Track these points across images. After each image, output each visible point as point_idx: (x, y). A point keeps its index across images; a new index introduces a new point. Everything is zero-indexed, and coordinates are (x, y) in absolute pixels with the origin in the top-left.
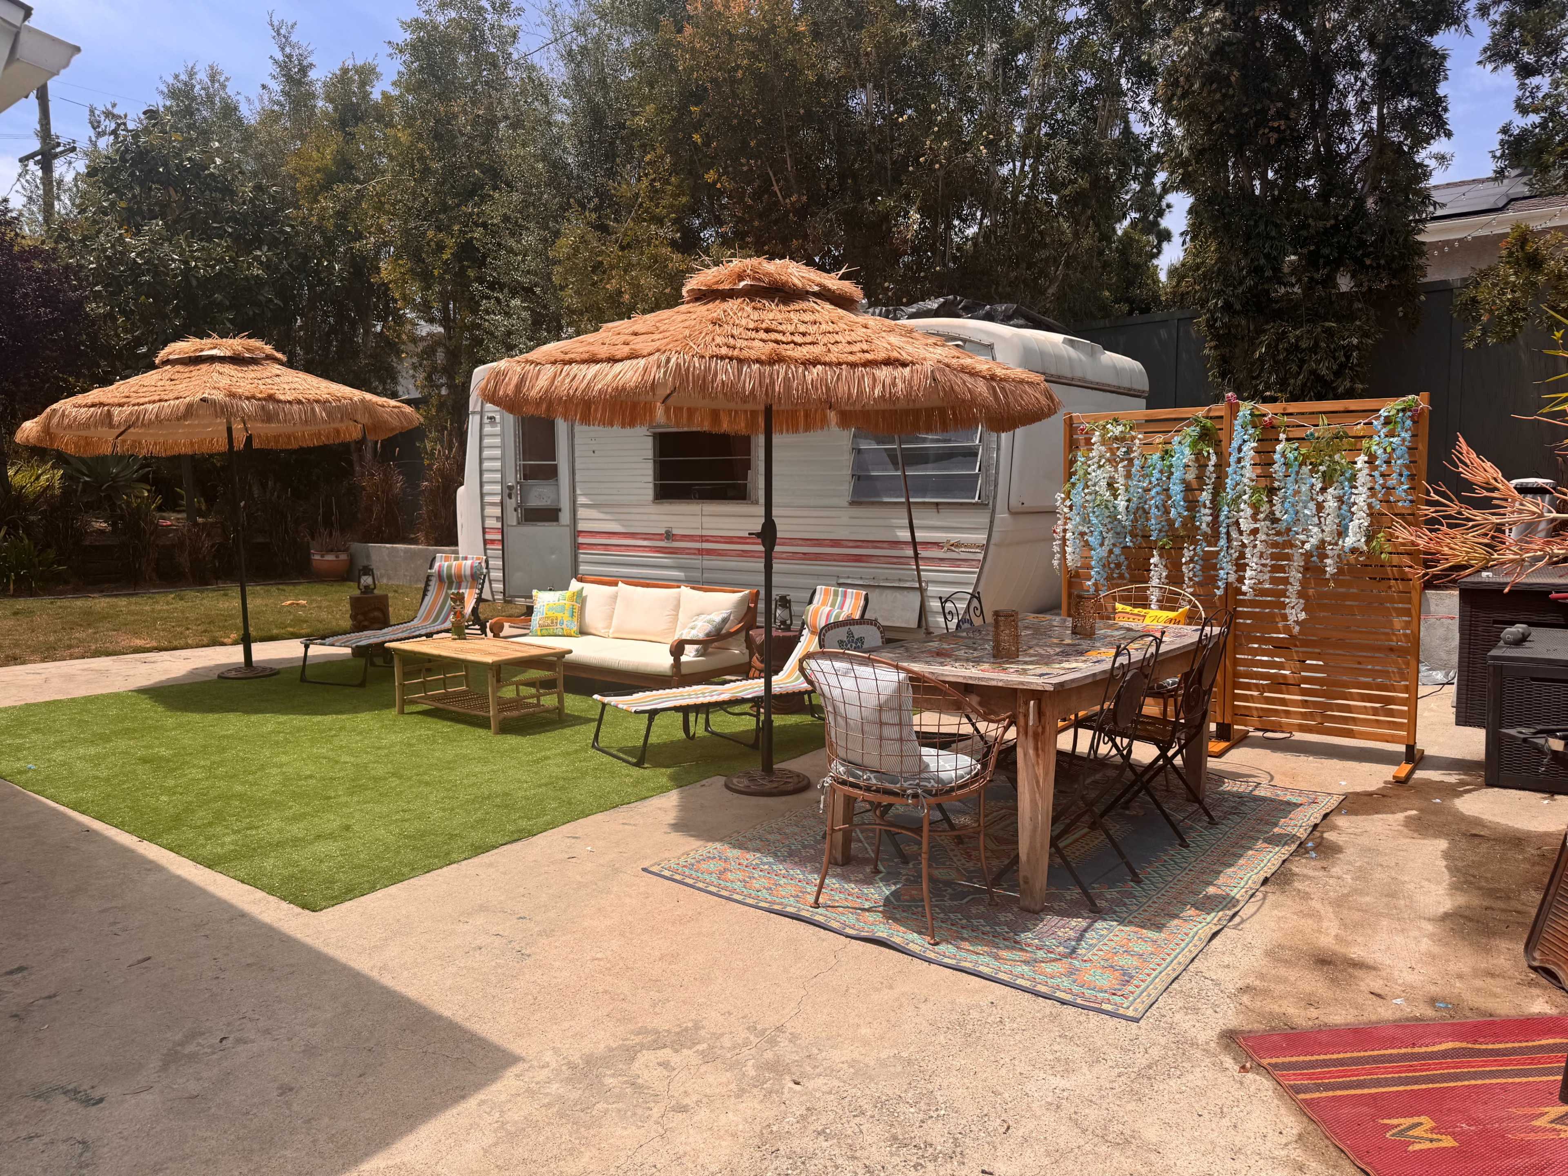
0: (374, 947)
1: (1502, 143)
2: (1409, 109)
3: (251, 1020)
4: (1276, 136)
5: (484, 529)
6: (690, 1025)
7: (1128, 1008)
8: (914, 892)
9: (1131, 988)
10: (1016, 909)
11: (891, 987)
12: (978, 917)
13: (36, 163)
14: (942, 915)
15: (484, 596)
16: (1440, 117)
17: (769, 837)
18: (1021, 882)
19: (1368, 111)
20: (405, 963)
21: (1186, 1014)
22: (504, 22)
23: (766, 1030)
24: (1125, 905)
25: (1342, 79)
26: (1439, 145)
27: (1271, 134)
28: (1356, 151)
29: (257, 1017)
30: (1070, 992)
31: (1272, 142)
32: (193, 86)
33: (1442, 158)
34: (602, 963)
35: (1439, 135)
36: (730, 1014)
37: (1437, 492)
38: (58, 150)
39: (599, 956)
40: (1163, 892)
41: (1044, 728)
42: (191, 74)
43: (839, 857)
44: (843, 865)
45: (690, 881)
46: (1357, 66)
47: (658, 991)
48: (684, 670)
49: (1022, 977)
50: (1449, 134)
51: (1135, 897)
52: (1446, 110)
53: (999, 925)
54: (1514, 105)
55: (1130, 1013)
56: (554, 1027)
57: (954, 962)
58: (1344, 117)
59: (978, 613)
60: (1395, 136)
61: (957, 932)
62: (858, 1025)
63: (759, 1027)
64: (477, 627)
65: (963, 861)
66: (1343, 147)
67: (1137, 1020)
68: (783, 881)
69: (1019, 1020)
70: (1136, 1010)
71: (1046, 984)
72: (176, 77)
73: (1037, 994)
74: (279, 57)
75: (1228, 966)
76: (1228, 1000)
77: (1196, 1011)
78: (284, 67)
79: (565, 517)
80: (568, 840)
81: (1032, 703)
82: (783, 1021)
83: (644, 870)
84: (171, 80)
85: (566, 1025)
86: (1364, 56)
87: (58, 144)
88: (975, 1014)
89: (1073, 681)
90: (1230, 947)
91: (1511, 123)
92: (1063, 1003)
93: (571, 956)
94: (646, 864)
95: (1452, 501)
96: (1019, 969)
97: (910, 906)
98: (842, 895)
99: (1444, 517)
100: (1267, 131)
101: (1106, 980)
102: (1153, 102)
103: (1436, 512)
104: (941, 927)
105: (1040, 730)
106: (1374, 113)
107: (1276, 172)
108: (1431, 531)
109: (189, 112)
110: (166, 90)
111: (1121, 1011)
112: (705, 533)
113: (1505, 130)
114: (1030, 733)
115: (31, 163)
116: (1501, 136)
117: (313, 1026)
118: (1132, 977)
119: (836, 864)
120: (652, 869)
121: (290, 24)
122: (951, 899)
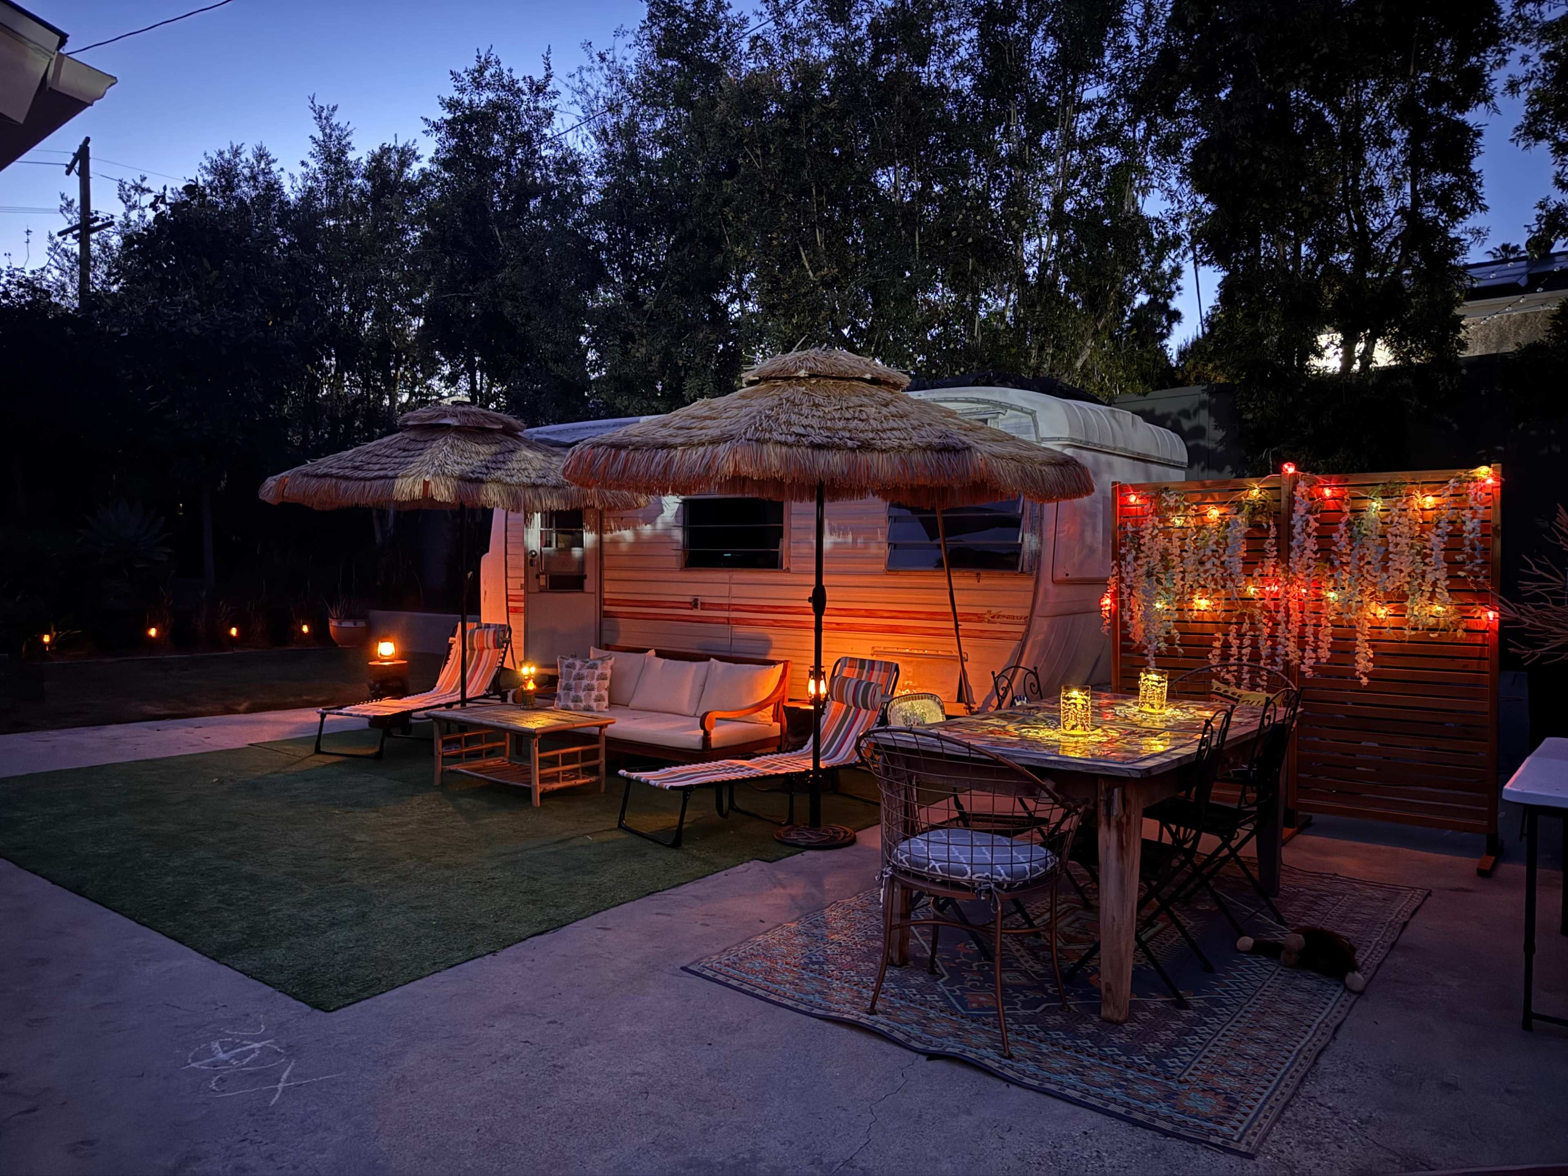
0: (391, 1054)
1: (1539, 218)
2: (1443, 184)
3: (252, 1143)
4: (1309, 210)
5: (507, 596)
6: (747, 1156)
7: (1239, 1141)
8: (982, 999)
9: (1239, 1116)
10: (1097, 1020)
11: (968, 1113)
12: (1055, 1028)
13: (74, 237)
14: (1016, 1027)
15: (505, 666)
16: (1475, 192)
17: (815, 931)
18: (1103, 990)
19: (1400, 187)
20: (425, 1075)
21: (1307, 1150)
22: (541, 105)
23: (833, 1163)
24: (1215, 1014)
25: (1371, 157)
26: (1474, 220)
27: (1305, 208)
28: (1390, 225)
29: (260, 1139)
30: (1169, 1119)
31: (1306, 216)
32: (236, 165)
33: (1477, 232)
34: (643, 1078)
35: (1474, 210)
36: (791, 1143)
37: (1539, 566)
38: (97, 224)
39: (639, 1069)
40: (1253, 1000)
41: (1129, 818)
42: (236, 153)
43: (896, 956)
44: (900, 966)
45: (735, 983)
46: (1387, 143)
47: (708, 1114)
48: (714, 744)
49: (1115, 1101)
50: (1484, 208)
51: (1224, 1005)
52: (1480, 185)
53: (1080, 1038)
54: (1553, 181)
55: (1243, 1148)
56: (594, 1157)
57: (1036, 1083)
58: (1376, 193)
59: (1035, 689)
60: (1429, 211)
61: (1035, 1046)
62: (937, 1160)
63: (825, 1160)
64: (498, 697)
65: (1031, 963)
66: (1377, 221)
67: (1251, 1157)
68: (836, 984)
69: (1118, 1154)
70: (1248, 1144)
71: (1142, 1110)
72: (221, 154)
73: (1135, 1123)
74: (319, 136)
75: (1343, 1091)
76: (1351, 1133)
77: (1319, 1145)
78: (324, 147)
79: (590, 584)
80: (599, 932)
81: (1116, 790)
82: (852, 1153)
83: (684, 969)
84: (215, 157)
85: (607, 1154)
86: (1395, 135)
87: (97, 219)
88: (1067, 1147)
89: (1159, 766)
90: (1341, 1067)
91: (1548, 198)
92: (1166, 1134)
93: (608, 1069)
94: (685, 962)
95: (1558, 576)
96: (1110, 1092)
97: (980, 1015)
98: (903, 1002)
99: (1550, 593)
100: (1300, 205)
101: (1208, 1105)
102: (1180, 181)
103: (1540, 587)
104: (1017, 1041)
105: (1124, 820)
106: (1408, 189)
107: (1310, 246)
108: (1536, 608)
109: (230, 186)
110: (209, 166)
111: (1233, 1145)
112: (734, 601)
113: (1542, 206)
114: (1113, 823)
115: (69, 237)
116: (1538, 211)
117: (322, 1151)
118: (1237, 1102)
119: (893, 965)
120: (691, 968)
121: (331, 107)
122: (1023, 1007)
